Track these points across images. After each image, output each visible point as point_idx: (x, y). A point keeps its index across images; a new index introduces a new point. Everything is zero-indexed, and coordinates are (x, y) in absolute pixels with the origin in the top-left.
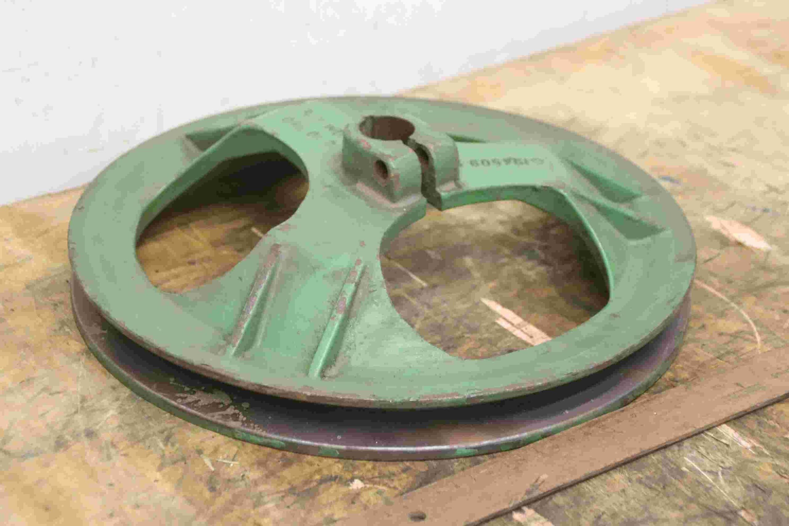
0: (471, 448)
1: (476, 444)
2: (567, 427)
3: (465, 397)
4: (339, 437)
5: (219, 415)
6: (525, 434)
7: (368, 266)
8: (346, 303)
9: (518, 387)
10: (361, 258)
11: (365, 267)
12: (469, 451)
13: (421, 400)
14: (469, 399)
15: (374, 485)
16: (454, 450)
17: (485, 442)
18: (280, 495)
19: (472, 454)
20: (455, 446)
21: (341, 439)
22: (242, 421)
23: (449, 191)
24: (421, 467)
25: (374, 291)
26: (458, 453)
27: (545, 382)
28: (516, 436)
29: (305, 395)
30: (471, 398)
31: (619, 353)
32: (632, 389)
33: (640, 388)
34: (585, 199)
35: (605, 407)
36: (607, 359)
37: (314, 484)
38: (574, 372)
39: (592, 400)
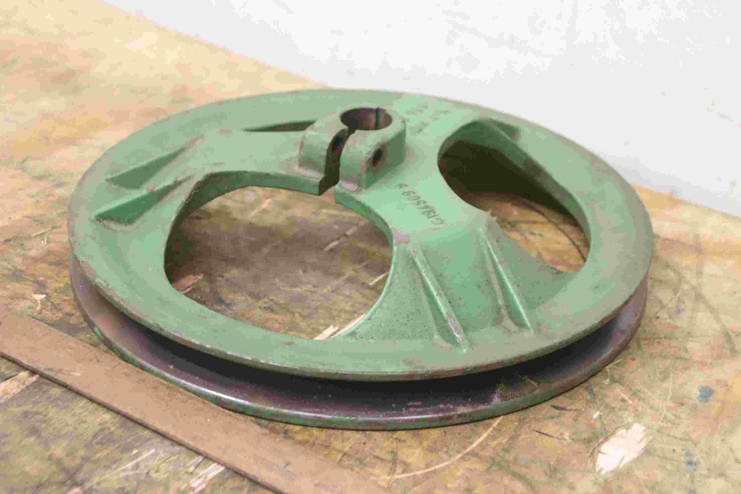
0: (100, 332)
1: (105, 332)
2: (158, 375)
6: (129, 353)
7: (195, 176)
10: (199, 170)
11: (192, 176)
12: (99, 334)
16: (93, 325)
17: (108, 336)
19: (101, 339)
20: (96, 323)
23: (342, 188)
24: (76, 320)
26: (95, 330)
28: (124, 349)
31: (208, 346)
32: (233, 399)
33: (244, 406)
34: (417, 268)
35: (196, 389)
36: (193, 341)
37: (32, 279)
38: (162, 325)
39: (197, 378)
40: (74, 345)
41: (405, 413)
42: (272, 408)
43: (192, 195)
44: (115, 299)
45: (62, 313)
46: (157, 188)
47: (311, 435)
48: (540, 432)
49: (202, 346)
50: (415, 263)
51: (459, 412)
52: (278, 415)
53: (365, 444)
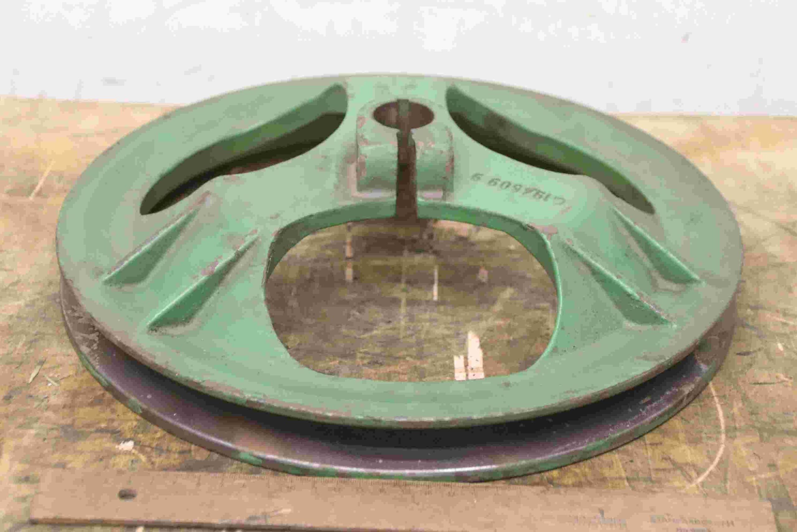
0: (255, 456)
1: (261, 454)
2: (370, 476)
3: (245, 397)
4: (149, 396)
5: (81, 336)
6: (316, 465)
7: (260, 240)
8: (216, 268)
9: (303, 409)
10: (259, 230)
11: (256, 240)
12: (253, 458)
13: (204, 384)
14: (248, 401)
15: (139, 453)
16: (237, 452)
17: (270, 456)
18: (50, 426)
19: (256, 463)
20: (240, 448)
21: (150, 399)
22: (93, 350)
23: (427, 199)
24: (201, 455)
25: (254, 266)
26: (243, 456)
27: (336, 414)
28: (306, 463)
29: (116, 339)
30: (252, 402)
31: (447, 419)
32: (477, 468)
33: (490, 472)
34: (579, 256)
35: (428, 474)
36: (426, 419)
37: (93, 430)
38: (377, 417)
39: (420, 461)
40: (243, 481)
41: (645, 414)
42: (524, 462)
43: (269, 261)
44: (291, 408)
45: (174, 453)
46: (217, 267)
47: (576, 475)
48: (758, 383)
49: (440, 422)
50: (575, 252)
51: (687, 392)
52: (532, 467)
53: (632, 461)
